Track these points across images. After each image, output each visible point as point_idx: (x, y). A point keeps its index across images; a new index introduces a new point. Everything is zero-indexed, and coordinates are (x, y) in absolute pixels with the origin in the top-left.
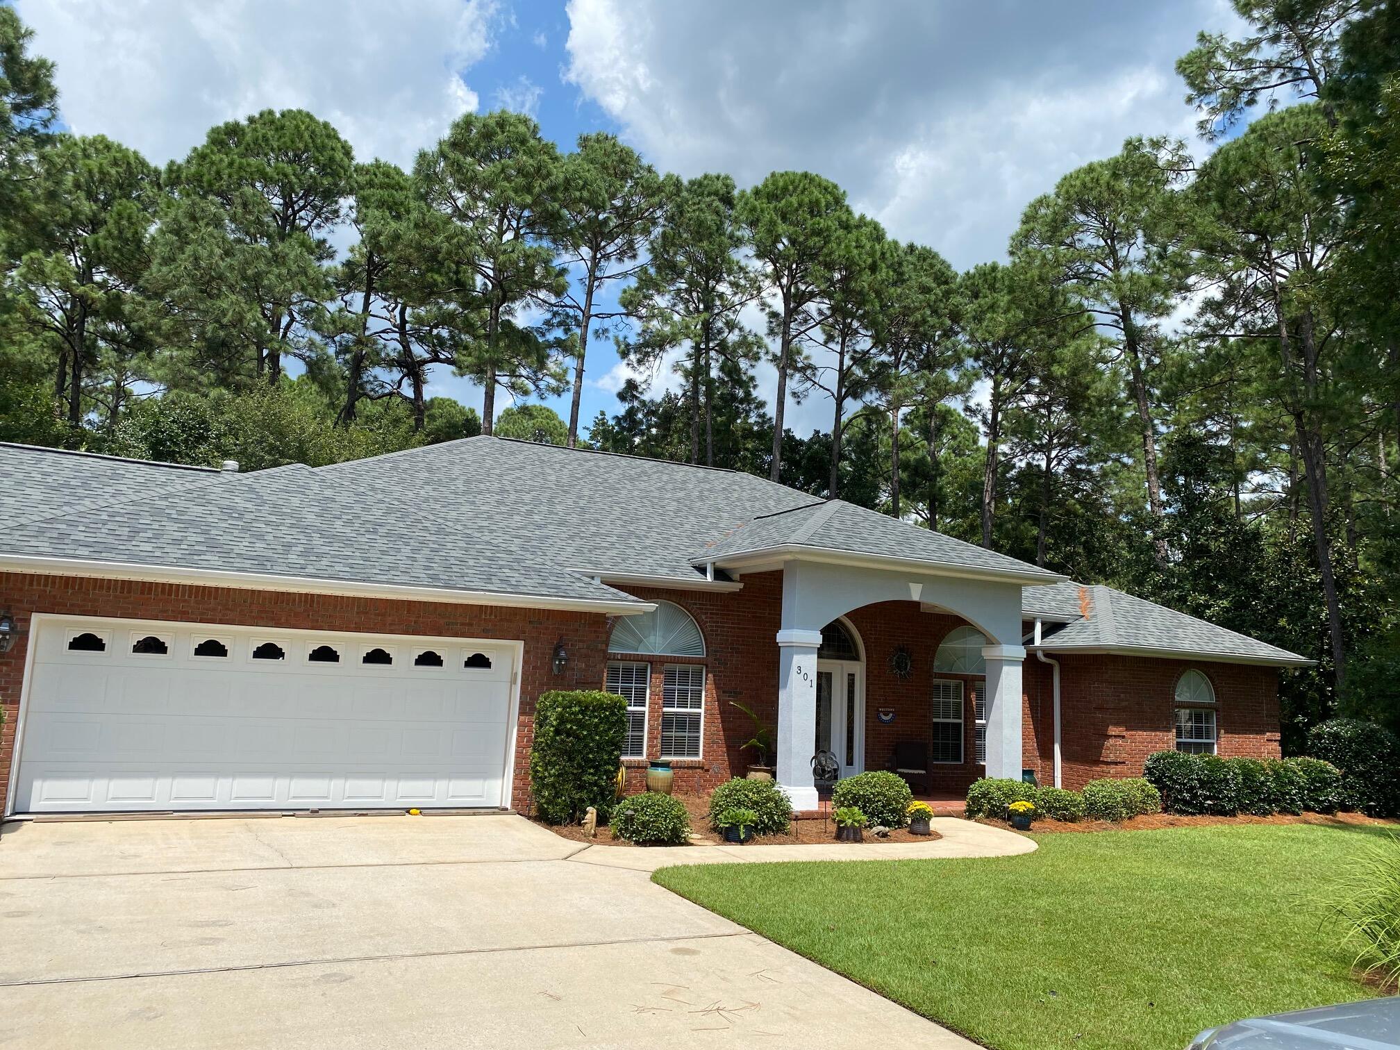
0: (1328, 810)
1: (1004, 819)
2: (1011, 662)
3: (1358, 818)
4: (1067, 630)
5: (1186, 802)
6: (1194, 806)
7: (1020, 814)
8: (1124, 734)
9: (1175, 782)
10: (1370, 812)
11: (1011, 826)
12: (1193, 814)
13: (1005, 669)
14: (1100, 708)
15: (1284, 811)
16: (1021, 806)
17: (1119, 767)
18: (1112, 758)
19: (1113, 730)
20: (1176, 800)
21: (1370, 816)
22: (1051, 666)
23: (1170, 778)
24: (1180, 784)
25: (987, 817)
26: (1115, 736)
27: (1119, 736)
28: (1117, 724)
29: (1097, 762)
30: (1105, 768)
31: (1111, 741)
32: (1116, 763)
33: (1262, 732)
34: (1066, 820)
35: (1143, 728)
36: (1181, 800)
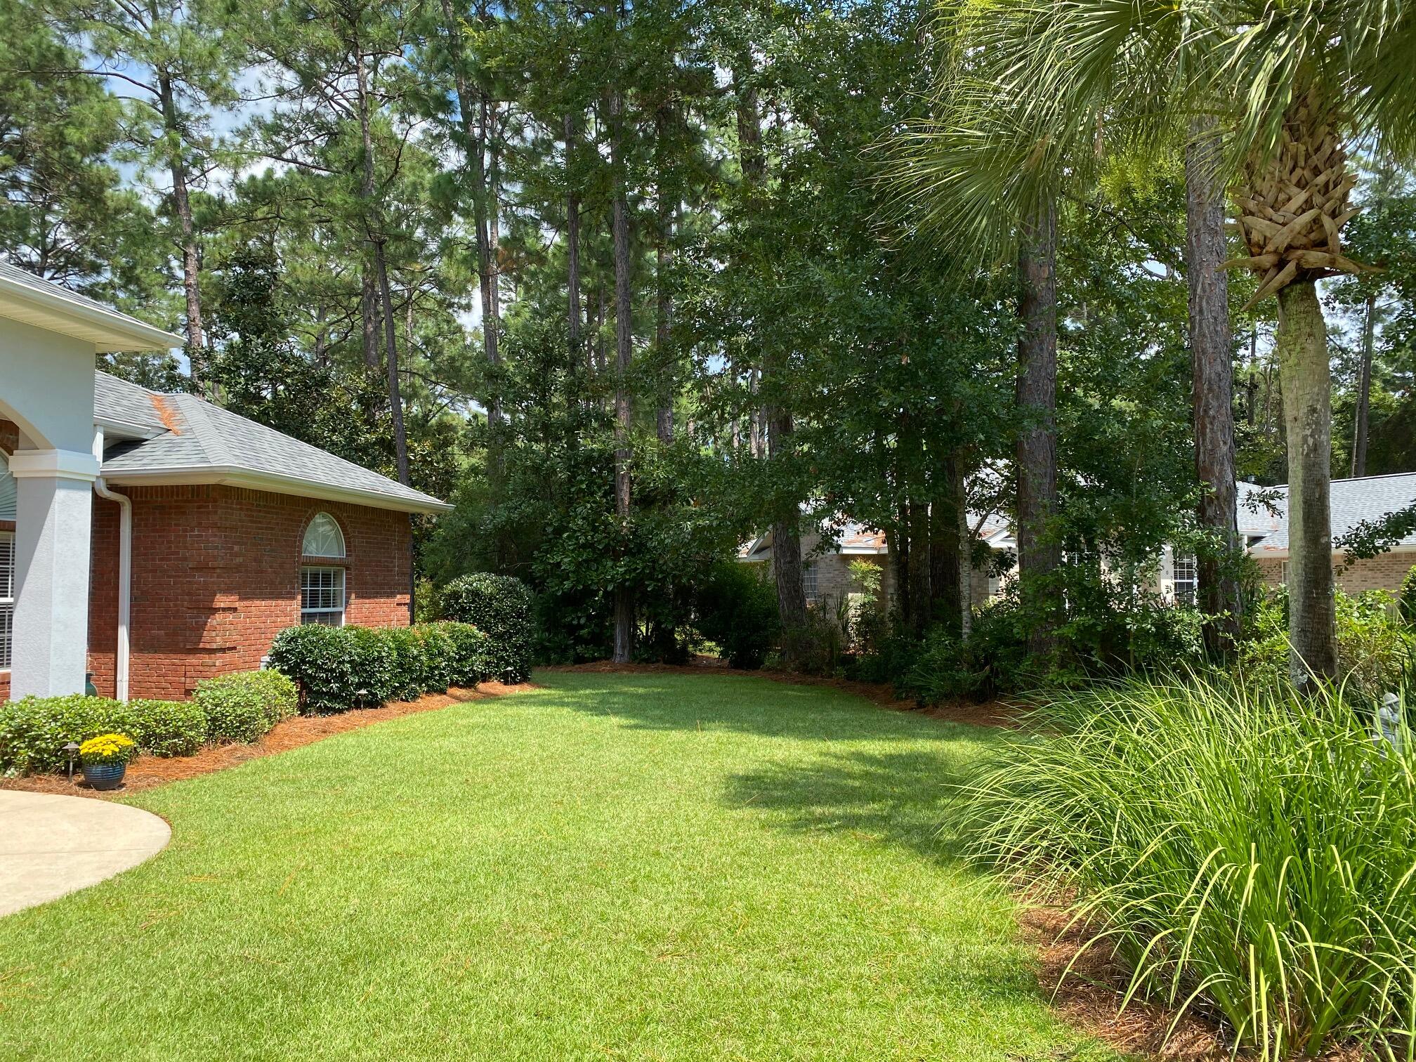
0: (470, 683)
1: (65, 773)
2: (73, 483)
3: (495, 686)
4: (146, 448)
5: (333, 696)
6: (343, 700)
7: (104, 761)
8: (237, 605)
9: (320, 668)
10: (507, 679)
11: (80, 784)
12: (340, 711)
13: (60, 495)
14: (202, 568)
15: (432, 690)
16: (105, 745)
17: (228, 656)
18: (219, 642)
19: (221, 601)
20: (320, 694)
21: (506, 683)
22: (116, 506)
23: (313, 664)
24: (326, 671)
25: (26, 775)
26: (224, 609)
27: (229, 609)
28: (228, 591)
29: (195, 651)
30: (207, 659)
31: (219, 617)
32: (223, 650)
33: (391, 595)
34: (176, 754)
35: (263, 597)
36: (326, 693)
